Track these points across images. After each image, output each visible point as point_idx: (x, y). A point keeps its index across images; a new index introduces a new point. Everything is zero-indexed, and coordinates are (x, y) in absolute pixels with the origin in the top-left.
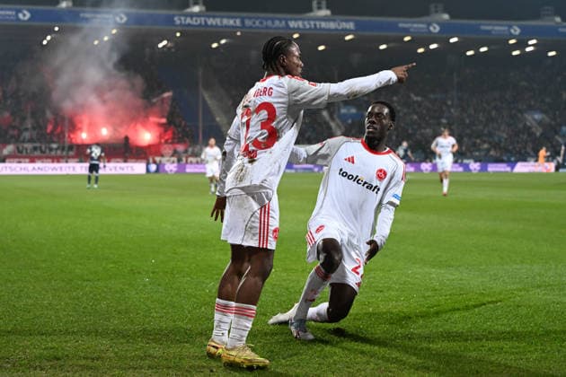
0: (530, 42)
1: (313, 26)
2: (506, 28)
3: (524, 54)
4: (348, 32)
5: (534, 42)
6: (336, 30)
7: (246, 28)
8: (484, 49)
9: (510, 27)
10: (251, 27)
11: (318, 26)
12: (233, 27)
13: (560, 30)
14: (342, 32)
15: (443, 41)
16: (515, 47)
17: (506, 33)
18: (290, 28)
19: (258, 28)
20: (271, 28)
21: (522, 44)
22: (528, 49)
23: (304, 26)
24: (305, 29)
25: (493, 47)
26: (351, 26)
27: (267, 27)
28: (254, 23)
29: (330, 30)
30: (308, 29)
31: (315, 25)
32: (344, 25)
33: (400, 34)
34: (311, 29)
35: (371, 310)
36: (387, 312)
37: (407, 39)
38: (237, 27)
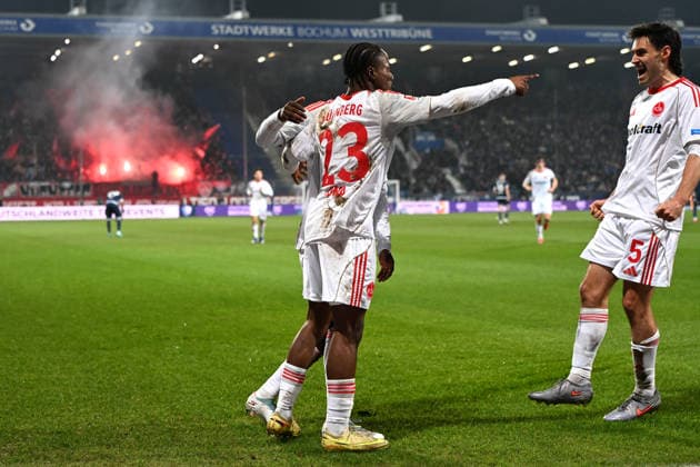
1: (381, 35)
2: (617, 35)
4: (426, 41)
6: (409, 38)
7: (300, 38)
8: (590, 61)
9: (622, 33)
10: (305, 37)
11: (387, 35)
12: (283, 37)
14: (418, 42)
15: (540, 51)
16: (627, 58)
17: (619, 40)
18: (353, 38)
19: (314, 37)
20: (329, 38)
23: (370, 34)
24: (372, 39)
25: (601, 58)
26: (427, 34)
27: (325, 36)
28: (309, 32)
29: (402, 39)
30: (374, 39)
31: (384, 33)
32: (419, 33)
33: (487, 44)
34: (378, 38)
35: (450, 381)
36: (469, 383)
37: (496, 49)
38: (288, 37)
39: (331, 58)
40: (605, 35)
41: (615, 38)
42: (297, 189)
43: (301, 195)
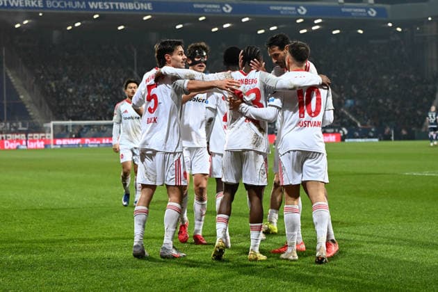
0: (316, 22)
1: (112, 7)
2: (294, 8)
3: (311, 33)
4: (146, 12)
5: (320, 21)
6: (134, 10)
7: (48, 9)
9: (297, 7)
10: (52, 8)
11: (117, 7)
12: (34, 7)
13: (343, 10)
14: (140, 13)
15: (236, 20)
16: (302, 26)
18: (90, 9)
19: (59, 8)
20: (71, 9)
21: (308, 23)
22: (314, 28)
23: (104, 6)
24: (104, 10)
26: (148, 6)
27: (68, 8)
28: (56, 4)
29: (129, 10)
30: (107, 10)
31: (114, 6)
32: (142, 6)
33: (195, 14)
34: (110, 9)
35: (162, 276)
36: (178, 278)
37: (202, 19)
38: (38, 8)
39: (73, 25)
40: (285, 8)
41: (292, 11)
42: (46, 128)
43: (50, 132)
